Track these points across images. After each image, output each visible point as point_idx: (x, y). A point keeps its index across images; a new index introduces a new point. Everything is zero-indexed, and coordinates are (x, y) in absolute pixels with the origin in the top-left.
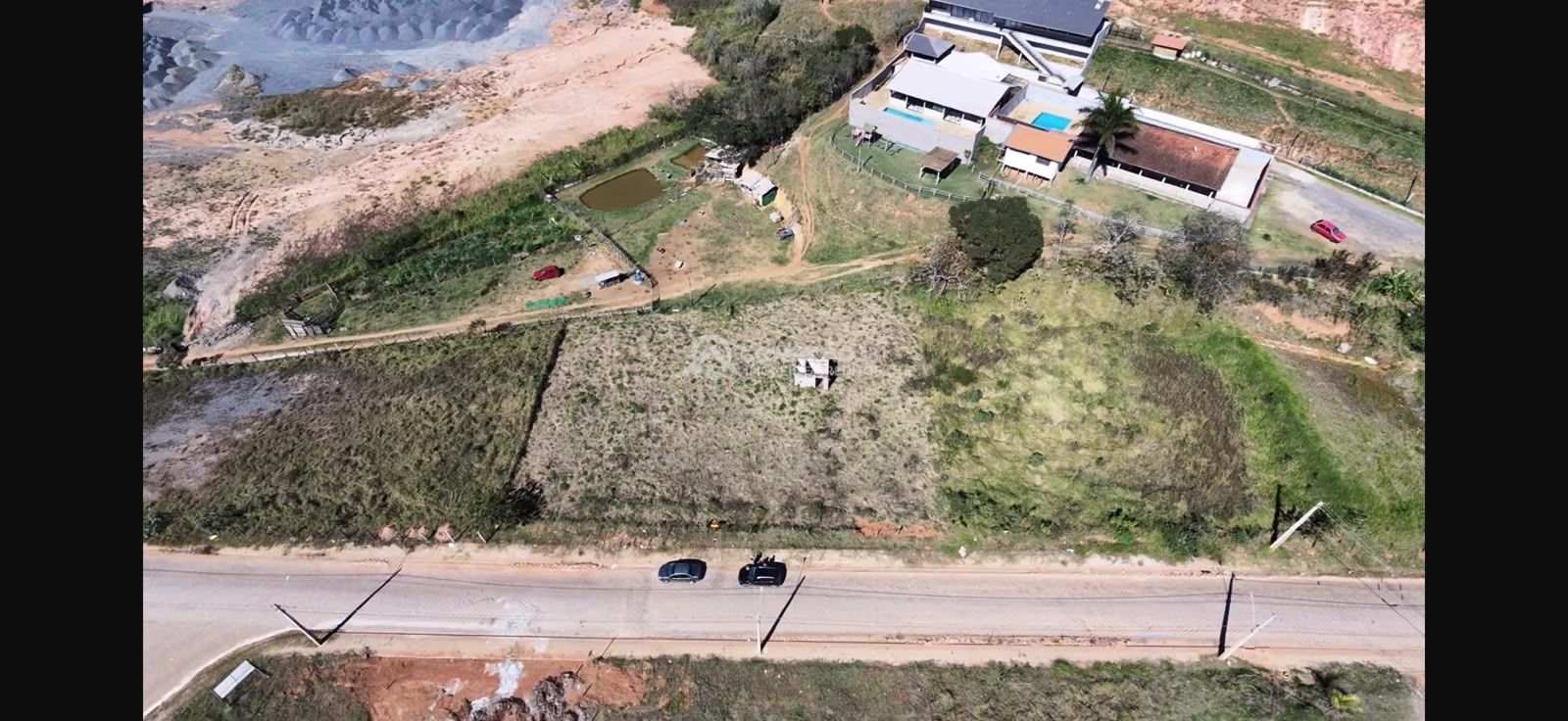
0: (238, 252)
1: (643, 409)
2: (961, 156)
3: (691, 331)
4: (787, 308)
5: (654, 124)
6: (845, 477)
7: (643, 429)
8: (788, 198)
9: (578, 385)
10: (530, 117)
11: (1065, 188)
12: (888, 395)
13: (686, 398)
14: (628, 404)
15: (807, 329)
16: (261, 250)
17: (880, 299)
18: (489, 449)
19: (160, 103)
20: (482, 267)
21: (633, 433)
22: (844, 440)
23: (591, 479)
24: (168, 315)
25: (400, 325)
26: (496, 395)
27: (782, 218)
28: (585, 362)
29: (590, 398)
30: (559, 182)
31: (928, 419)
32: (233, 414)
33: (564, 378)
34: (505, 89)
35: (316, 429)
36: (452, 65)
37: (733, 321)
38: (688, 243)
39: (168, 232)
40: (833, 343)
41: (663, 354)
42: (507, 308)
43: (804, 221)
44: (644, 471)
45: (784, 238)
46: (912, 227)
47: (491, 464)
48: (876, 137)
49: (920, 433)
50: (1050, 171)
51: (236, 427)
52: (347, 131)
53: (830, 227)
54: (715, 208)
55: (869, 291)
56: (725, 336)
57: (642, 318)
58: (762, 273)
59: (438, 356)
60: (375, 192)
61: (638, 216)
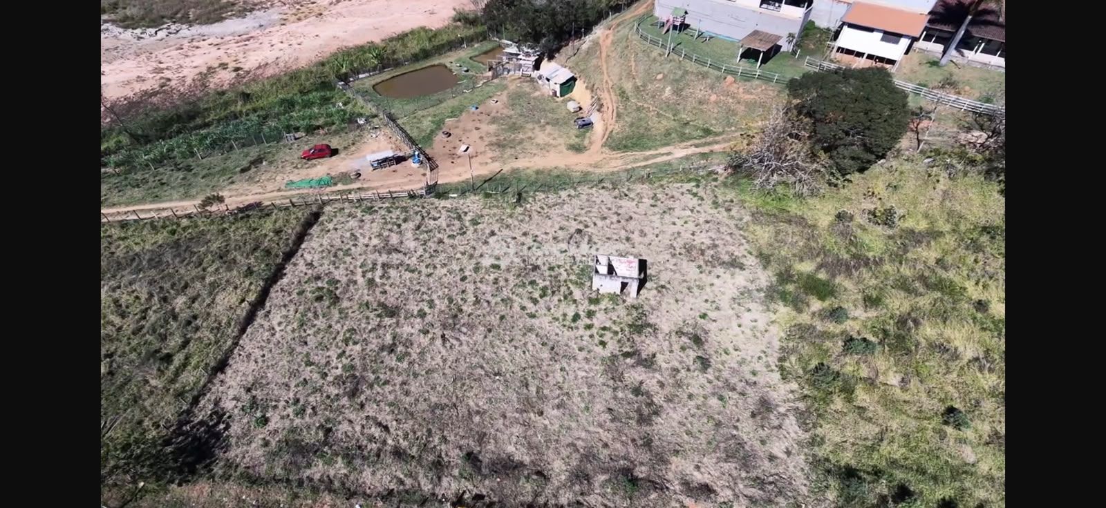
1: (392, 312)
2: (783, 41)
3: (468, 218)
4: (584, 197)
5: (457, 27)
6: (666, 426)
7: (388, 339)
8: (587, 88)
9: (318, 278)
10: (341, 20)
11: (913, 71)
12: (717, 309)
13: (451, 300)
14: (375, 305)
15: (608, 221)
17: (695, 190)
18: (178, 360)
20: (250, 145)
21: (374, 345)
22: (660, 370)
23: (301, 412)
25: (142, 201)
26: (214, 286)
27: (581, 109)
28: (333, 250)
29: (331, 295)
30: (356, 72)
31: (777, 345)
33: (304, 269)
37: (519, 210)
38: (477, 129)
40: (640, 239)
41: (429, 244)
42: (264, 187)
43: (604, 109)
44: (378, 403)
45: (584, 125)
46: (731, 112)
47: (173, 381)
48: (684, 26)
49: (768, 366)
52: (165, 26)
53: (634, 114)
54: (509, 97)
55: (682, 181)
56: (508, 226)
57: (412, 203)
58: (557, 159)
59: (161, 238)
60: (167, 74)
61: (429, 103)
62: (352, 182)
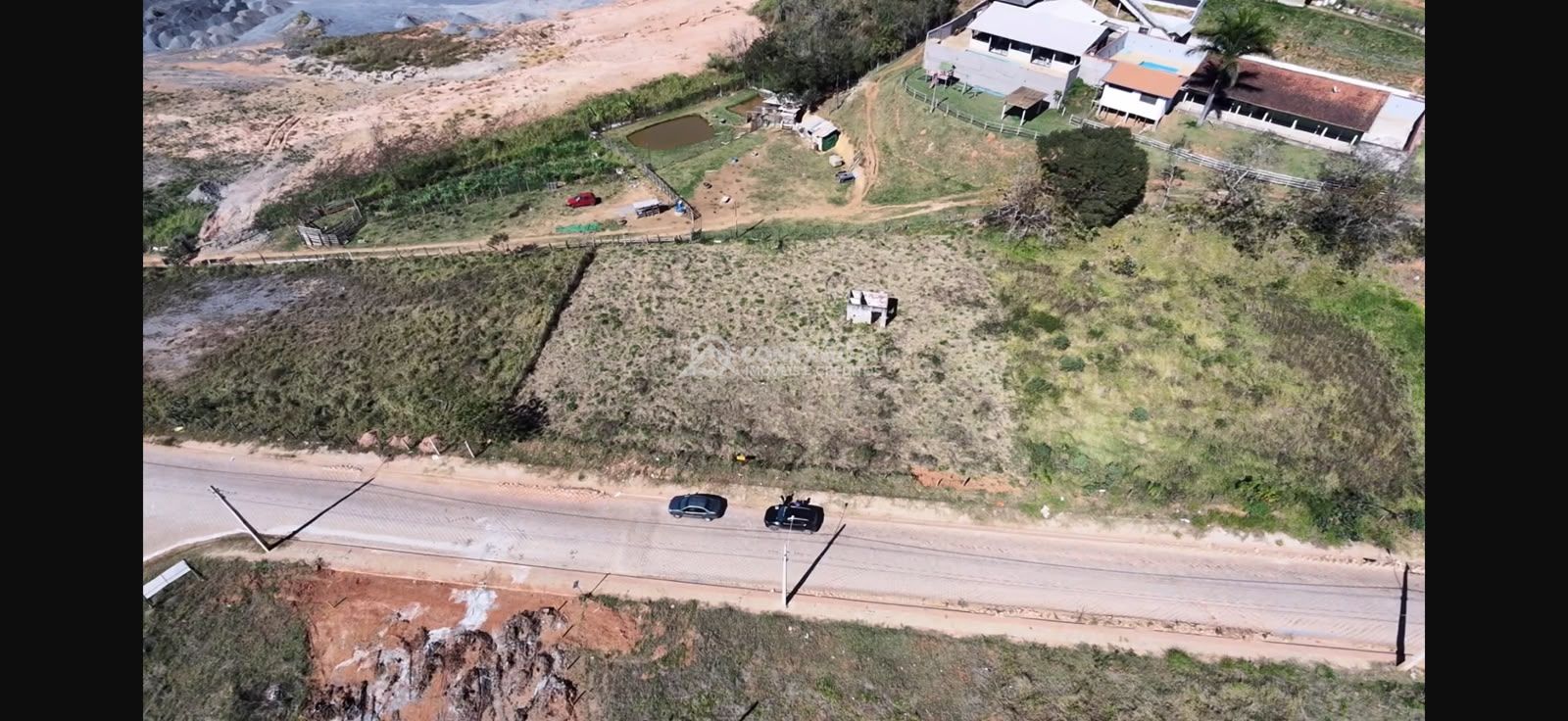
0: (269, 165)
1: (670, 335)
2: (1050, 99)
3: (733, 261)
4: (843, 246)
5: (712, 74)
6: (903, 419)
7: (668, 354)
8: (850, 142)
9: (601, 307)
10: (585, 64)
11: (1171, 131)
12: (957, 338)
13: (720, 327)
14: (654, 329)
15: (864, 267)
16: (292, 165)
17: (949, 241)
18: (494, 363)
19: (226, 39)
20: (514, 192)
21: (656, 357)
22: (901, 382)
23: (603, 401)
24: (187, 218)
25: (421, 241)
26: (510, 311)
27: (843, 163)
28: (611, 286)
29: (613, 320)
30: (607, 121)
31: (1004, 364)
32: (229, 311)
33: (587, 299)
34: (562, 40)
35: (311, 332)
36: (513, 18)
37: (780, 255)
38: (738, 181)
39: (206, 146)
40: (893, 282)
41: (699, 282)
42: (535, 231)
43: (867, 164)
44: (665, 398)
45: (845, 180)
46: (990, 168)
47: (493, 378)
48: (953, 80)
49: (993, 379)
50: (1155, 111)
51: (229, 324)
52: (400, 68)
53: (896, 169)
54: (769, 150)
55: (939, 233)
56: (770, 269)
57: (679, 247)
58: (818, 211)
59: (454, 270)
60: (416, 120)
61: (687, 155)
62: (618, 228)
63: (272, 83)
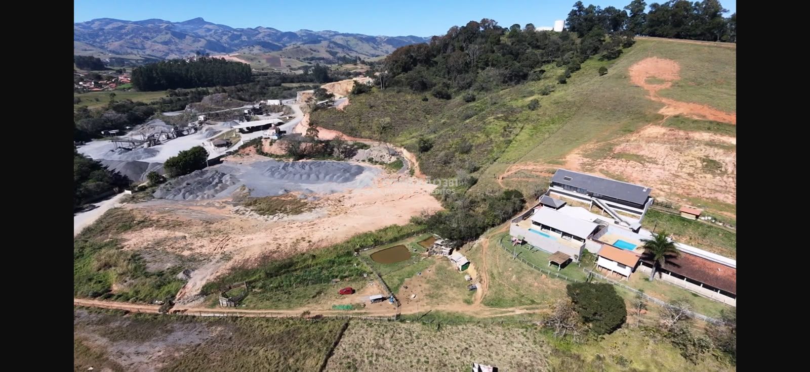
0: (214, 261)
2: (572, 258)
3: (415, 335)
4: (470, 330)
5: (412, 225)
8: (475, 268)
9: (348, 357)
10: (356, 216)
11: (637, 282)
15: (481, 345)
16: (223, 262)
17: (525, 333)
19: (211, 196)
20: (316, 284)
24: (174, 286)
25: (270, 308)
26: (305, 356)
27: (471, 279)
28: (354, 344)
29: (353, 366)
30: (362, 247)
32: (179, 342)
33: (342, 351)
34: (347, 203)
35: (212, 358)
36: (328, 192)
37: (439, 333)
38: (420, 286)
39: (191, 249)
40: (496, 357)
41: (397, 346)
42: (322, 307)
43: (483, 282)
45: (472, 289)
46: (544, 293)
48: (524, 242)
50: (627, 271)
51: (177, 350)
52: (277, 214)
53: (497, 287)
54: (436, 269)
55: (519, 327)
56: (433, 341)
57: (389, 323)
58: (457, 308)
59: (282, 328)
60: (280, 242)
61: (397, 268)
62: (362, 308)
63: (224, 219)
